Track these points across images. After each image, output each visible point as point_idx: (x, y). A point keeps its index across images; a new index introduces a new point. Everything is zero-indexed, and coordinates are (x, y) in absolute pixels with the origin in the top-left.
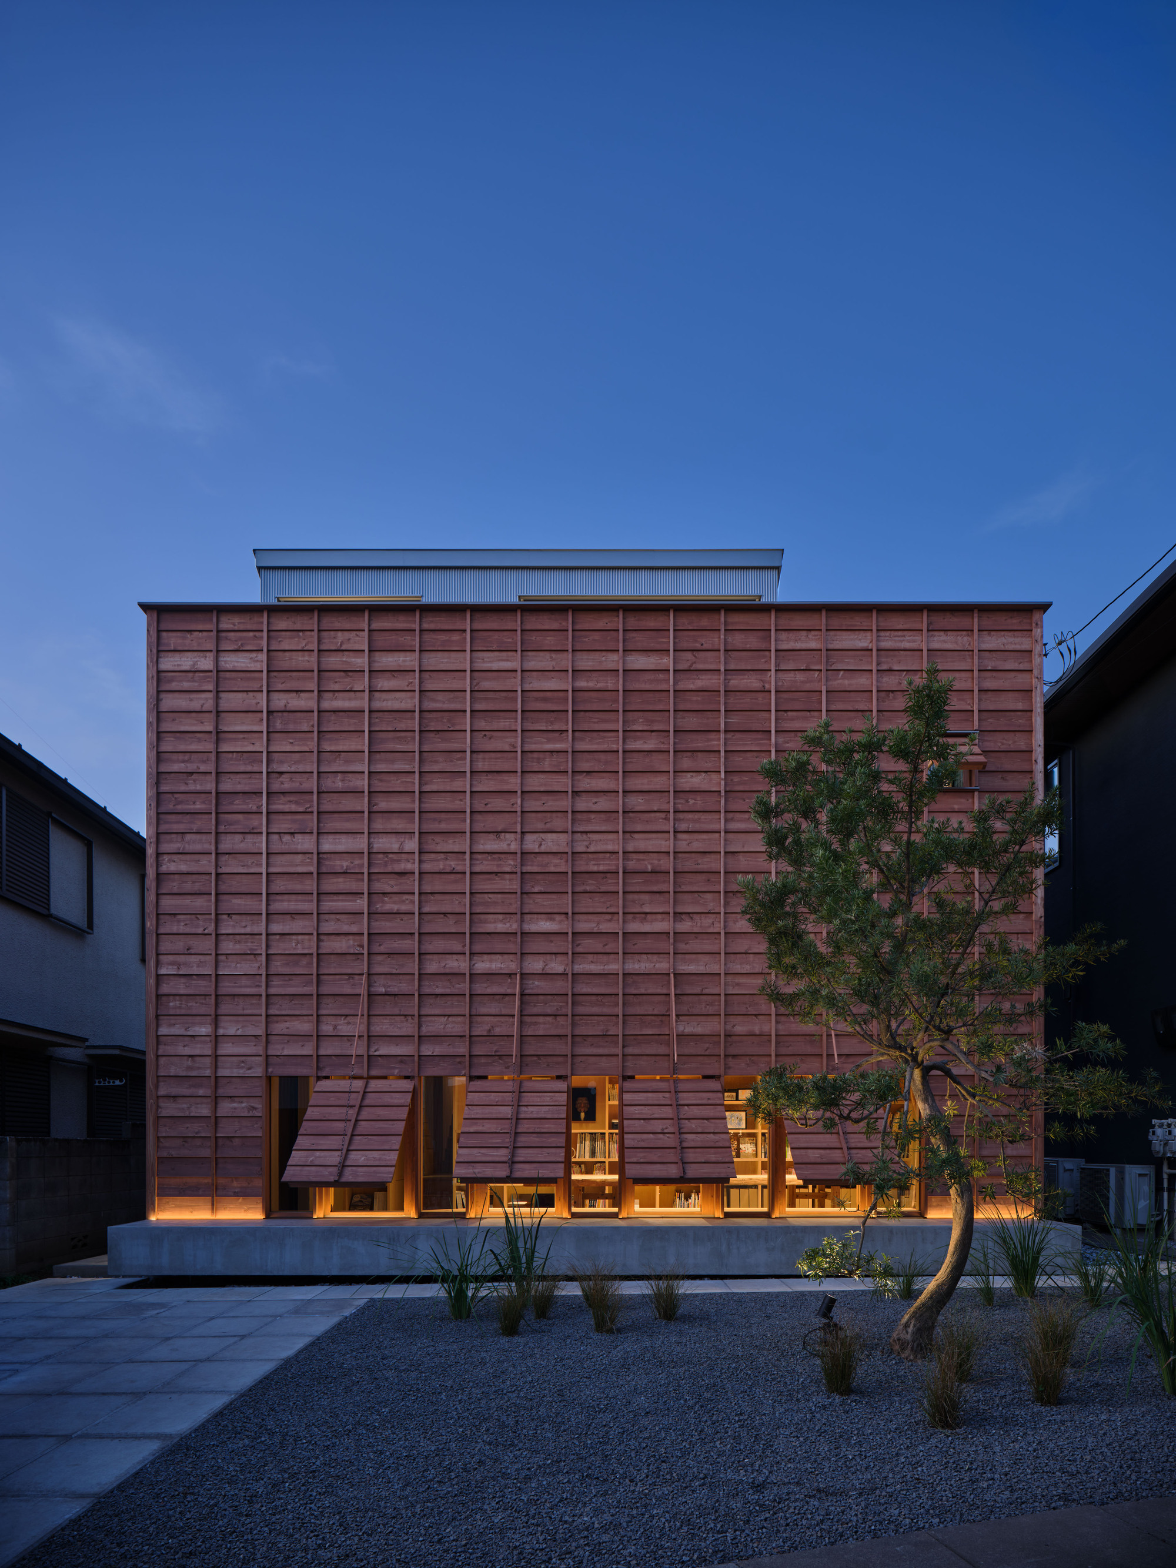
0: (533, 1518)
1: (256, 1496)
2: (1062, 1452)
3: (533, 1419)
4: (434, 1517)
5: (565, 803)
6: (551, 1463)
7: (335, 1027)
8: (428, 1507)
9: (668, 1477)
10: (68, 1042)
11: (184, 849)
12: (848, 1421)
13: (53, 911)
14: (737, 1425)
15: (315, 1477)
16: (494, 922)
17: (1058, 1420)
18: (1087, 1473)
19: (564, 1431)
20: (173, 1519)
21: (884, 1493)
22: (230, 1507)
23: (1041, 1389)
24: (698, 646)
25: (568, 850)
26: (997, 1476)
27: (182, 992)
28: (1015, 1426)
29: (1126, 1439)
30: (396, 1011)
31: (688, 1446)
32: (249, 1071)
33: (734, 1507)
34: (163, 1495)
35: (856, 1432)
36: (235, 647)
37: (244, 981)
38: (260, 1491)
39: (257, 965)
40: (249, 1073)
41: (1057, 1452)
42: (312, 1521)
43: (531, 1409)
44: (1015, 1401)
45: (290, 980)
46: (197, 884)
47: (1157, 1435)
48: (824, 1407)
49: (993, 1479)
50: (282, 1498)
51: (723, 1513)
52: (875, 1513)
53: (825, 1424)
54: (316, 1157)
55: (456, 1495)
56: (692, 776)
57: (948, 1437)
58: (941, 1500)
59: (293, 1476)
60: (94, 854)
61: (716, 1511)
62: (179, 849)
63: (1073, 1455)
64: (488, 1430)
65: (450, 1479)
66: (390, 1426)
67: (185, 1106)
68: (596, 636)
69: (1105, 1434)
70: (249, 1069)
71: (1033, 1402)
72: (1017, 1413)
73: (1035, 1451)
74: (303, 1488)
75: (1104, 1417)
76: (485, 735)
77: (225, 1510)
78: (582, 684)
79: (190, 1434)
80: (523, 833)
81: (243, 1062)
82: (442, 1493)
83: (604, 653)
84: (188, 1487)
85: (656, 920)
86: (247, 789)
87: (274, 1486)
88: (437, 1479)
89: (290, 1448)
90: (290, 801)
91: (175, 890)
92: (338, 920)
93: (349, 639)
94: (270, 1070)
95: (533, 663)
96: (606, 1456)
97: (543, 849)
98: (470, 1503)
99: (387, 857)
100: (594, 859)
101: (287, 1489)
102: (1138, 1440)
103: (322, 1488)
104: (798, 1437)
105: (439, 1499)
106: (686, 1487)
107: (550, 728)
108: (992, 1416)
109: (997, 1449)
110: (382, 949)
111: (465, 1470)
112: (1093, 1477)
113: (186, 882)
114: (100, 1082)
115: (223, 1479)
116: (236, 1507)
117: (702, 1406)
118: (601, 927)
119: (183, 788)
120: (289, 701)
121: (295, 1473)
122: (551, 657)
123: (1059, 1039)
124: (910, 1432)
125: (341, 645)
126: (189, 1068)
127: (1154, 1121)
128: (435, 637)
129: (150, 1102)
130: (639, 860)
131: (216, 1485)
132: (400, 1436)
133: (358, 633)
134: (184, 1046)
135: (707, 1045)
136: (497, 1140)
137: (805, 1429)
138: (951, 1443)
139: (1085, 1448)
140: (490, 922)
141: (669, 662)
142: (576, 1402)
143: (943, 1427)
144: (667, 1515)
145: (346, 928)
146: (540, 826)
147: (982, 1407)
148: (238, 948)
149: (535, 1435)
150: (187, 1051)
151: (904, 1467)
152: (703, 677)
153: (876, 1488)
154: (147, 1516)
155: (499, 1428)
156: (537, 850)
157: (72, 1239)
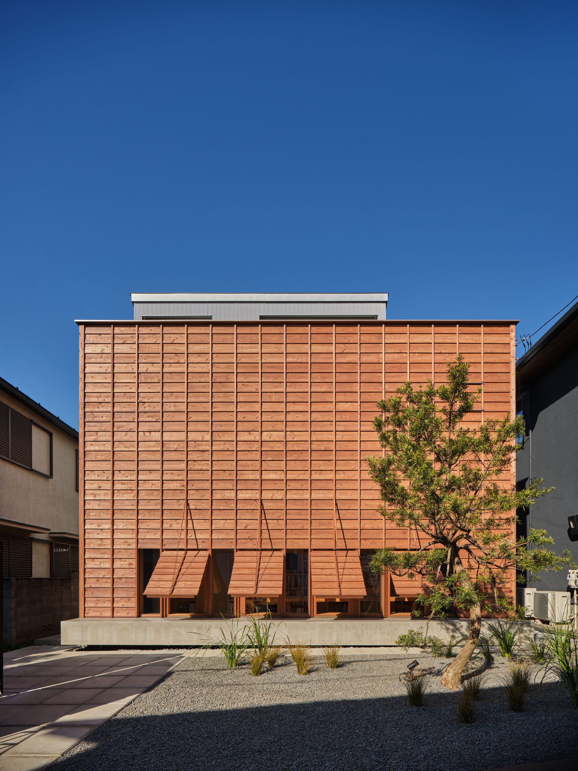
0: (269, 767)
1: (136, 756)
2: (523, 735)
3: (268, 718)
4: (221, 767)
5: (282, 417)
6: (277, 740)
7: (171, 525)
8: (218, 762)
9: (333, 747)
10: (41, 531)
11: (97, 439)
12: (420, 720)
13: (33, 468)
14: (366, 721)
15: (164, 747)
16: (248, 475)
17: (522, 719)
18: (535, 746)
19: (283, 724)
20: (96, 767)
21: (437, 756)
22: (124, 761)
23: (513, 704)
24: (347, 341)
25: (284, 439)
26: (492, 747)
27: (96, 508)
28: (501, 722)
29: (554, 729)
30: (200, 517)
31: (343, 732)
32: (129, 546)
33: (365, 762)
34: (91, 755)
35: (424, 725)
36: (122, 342)
37: (127, 503)
38: (138, 753)
39: (133, 495)
40: (129, 547)
41: (521, 736)
42: (163, 768)
43: (267, 713)
44: (501, 710)
45: (149, 502)
46: (103, 456)
47: (569, 727)
48: (409, 712)
49: (489, 749)
50: (148, 757)
51: (360, 765)
52: (433, 765)
53: (409, 721)
54: (161, 584)
55: (232, 756)
56: (344, 404)
57: (468, 727)
58: (464, 759)
59: (153, 746)
60: (53, 440)
61: (356, 764)
62: (95, 439)
63: (528, 737)
64: (246, 723)
65: (229, 748)
66: (199, 721)
67: (98, 563)
68: (297, 336)
69: (544, 727)
70: (129, 545)
71: (509, 710)
72: (502, 716)
73: (510, 735)
74: (158, 752)
75: (543, 718)
76: (243, 384)
77: (121, 762)
78: (289, 359)
79: (103, 725)
80: (262, 432)
81: (126, 542)
82: (225, 754)
83: (301, 345)
84: (103, 751)
85: (327, 474)
86: (128, 410)
87: (144, 751)
88: (222, 748)
89: (151, 732)
90: (149, 416)
91: (93, 459)
92: (172, 473)
93: (177, 338)
94: (139, 546)
95: (266, 349)
96: (304, 737)
97: (271, 439)
98: (239, 760)
99: (196, 443)
100: (296, 444)
101: (151, 752)
102: (560, 730)
103: (167, 752)
104: (396, 728)
105: (224, 758)
106: (342, 753)
107: (275, 381)
108: (490, 717)
109: (492, 734)
110: (194, 488)
111: (236, 743)
112: (538, 748)
113: (98, 455)
114: (56, 550)
115: (120, 747)
116: (127, 761)
117: (349, 712)
118: (300, 477)
119: (97, 410)
120: (148, 368)
121: (154, 745)
122: (276, 347)
123: (522, 536)
124: (450, 725)
125: (173, 341)
126: (100, 545)
127: (570, 571)
128: (219, 337)
129: (81, 561)
130: (318, 445)
131: (117, 750)
132: (204, 726)
133: (181, 335)
134: (98, 534)
135: (352, 534)
136: (249, 577)
137: (399, 723)
138: (470, 731)
139: (534, 734)
140: (246, 475)
141: (332, 349)
142: (289, 709)
143: (465, 723)
144: (333, 767)
145: (176, 478)
146: (270, 428)
147: (485, 712)
148: (124, 487)
149: (269, 726)
150: (99, 537)
151: (447, 742)
152: (350, 356)
153: (433, 753)
154: (84, 766)
155: (252, 722)
156: (269, 440)
157: (43, 626)
